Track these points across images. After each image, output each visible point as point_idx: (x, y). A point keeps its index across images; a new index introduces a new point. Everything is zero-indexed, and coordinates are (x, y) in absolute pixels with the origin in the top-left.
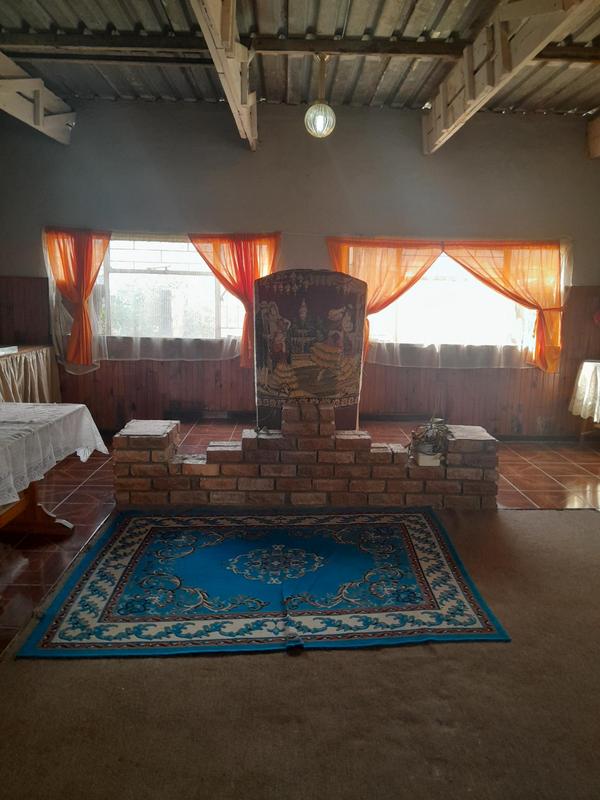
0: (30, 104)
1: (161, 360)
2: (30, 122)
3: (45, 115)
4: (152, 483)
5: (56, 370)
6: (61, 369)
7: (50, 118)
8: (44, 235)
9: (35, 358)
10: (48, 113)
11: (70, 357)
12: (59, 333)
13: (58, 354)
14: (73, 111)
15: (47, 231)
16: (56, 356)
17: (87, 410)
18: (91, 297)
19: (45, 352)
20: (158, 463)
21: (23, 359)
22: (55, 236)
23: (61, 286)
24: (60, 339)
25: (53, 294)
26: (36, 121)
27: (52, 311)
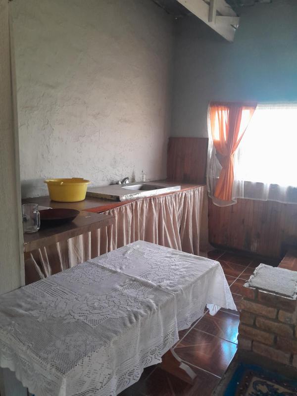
0: (207, 6)
1: (285, 203)
2: (205, 20)
3: (217, 15)
4: (275, 339)
5: (207, 202)
6: (210, 200)
7: (220, 17)
8: (209, 108)
9: (192, 194)
10: (219, 14)
11: (217, 194)
12: (211, 177)
13: (209, 191)
14: (238, 16)
15: (211, 106)
16: (208, 192)
17: (220, 267)
18: (236, 152)
19: (200, 190)
20: (284, 323)
21: (184, 195)
22: (216, 108)
23: (216, 145)
24: (212, 180)
25: (210, 149)
26: (210, 20)
27: (209, 161)
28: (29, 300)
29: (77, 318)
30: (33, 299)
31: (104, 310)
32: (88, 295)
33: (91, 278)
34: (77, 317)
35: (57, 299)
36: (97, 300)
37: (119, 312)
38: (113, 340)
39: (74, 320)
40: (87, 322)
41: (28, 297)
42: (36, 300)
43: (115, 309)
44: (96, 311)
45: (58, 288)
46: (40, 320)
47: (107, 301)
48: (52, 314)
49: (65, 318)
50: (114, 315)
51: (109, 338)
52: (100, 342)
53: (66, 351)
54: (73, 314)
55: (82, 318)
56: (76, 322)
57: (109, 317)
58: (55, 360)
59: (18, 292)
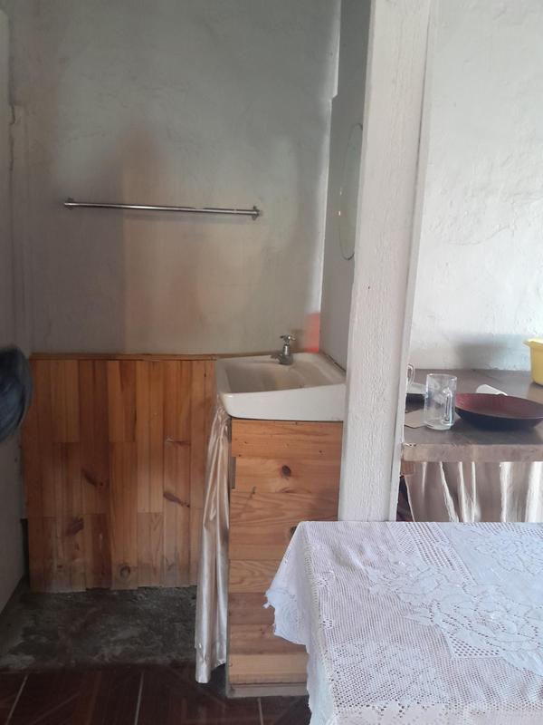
28: (383, 547)
29: (436, 622)
30: (390, 549)
31: (501, 636)
32: (492, 590)
33: (524, 558)
34: (439, 619)
35: (428, 570)
36: (503, 609)
37: (530, 658)
38: (473, 706)
39: (427, 623)
40: (449, 641)
41: (386, 542)
42: (394, 553)
43: (526, 646)
44: (483, 629)
45: (446, 550)
46: (373, 590)
47: (522, 621)
48: (400, 590)
49: (417, 610)
50: (515, 656)
51: (467, 696)
52: (444, 694)
53: (372, 671)
54: (435, 609)
55: (445, 626)
56: (430, 628)
57: (502, 653)
58: (341, 673)
59: (377, 527)
